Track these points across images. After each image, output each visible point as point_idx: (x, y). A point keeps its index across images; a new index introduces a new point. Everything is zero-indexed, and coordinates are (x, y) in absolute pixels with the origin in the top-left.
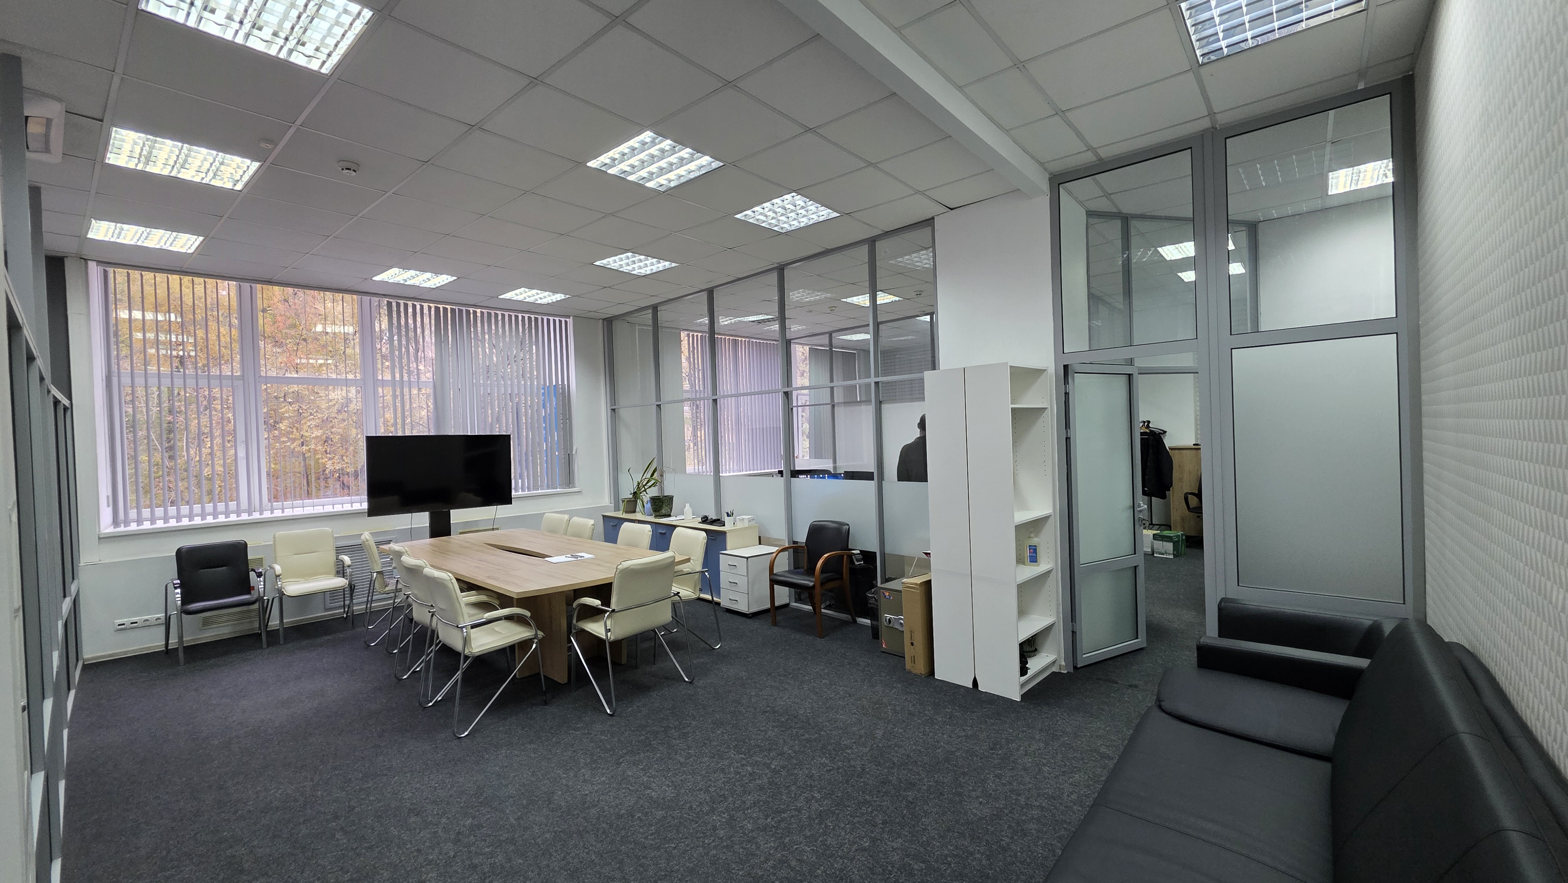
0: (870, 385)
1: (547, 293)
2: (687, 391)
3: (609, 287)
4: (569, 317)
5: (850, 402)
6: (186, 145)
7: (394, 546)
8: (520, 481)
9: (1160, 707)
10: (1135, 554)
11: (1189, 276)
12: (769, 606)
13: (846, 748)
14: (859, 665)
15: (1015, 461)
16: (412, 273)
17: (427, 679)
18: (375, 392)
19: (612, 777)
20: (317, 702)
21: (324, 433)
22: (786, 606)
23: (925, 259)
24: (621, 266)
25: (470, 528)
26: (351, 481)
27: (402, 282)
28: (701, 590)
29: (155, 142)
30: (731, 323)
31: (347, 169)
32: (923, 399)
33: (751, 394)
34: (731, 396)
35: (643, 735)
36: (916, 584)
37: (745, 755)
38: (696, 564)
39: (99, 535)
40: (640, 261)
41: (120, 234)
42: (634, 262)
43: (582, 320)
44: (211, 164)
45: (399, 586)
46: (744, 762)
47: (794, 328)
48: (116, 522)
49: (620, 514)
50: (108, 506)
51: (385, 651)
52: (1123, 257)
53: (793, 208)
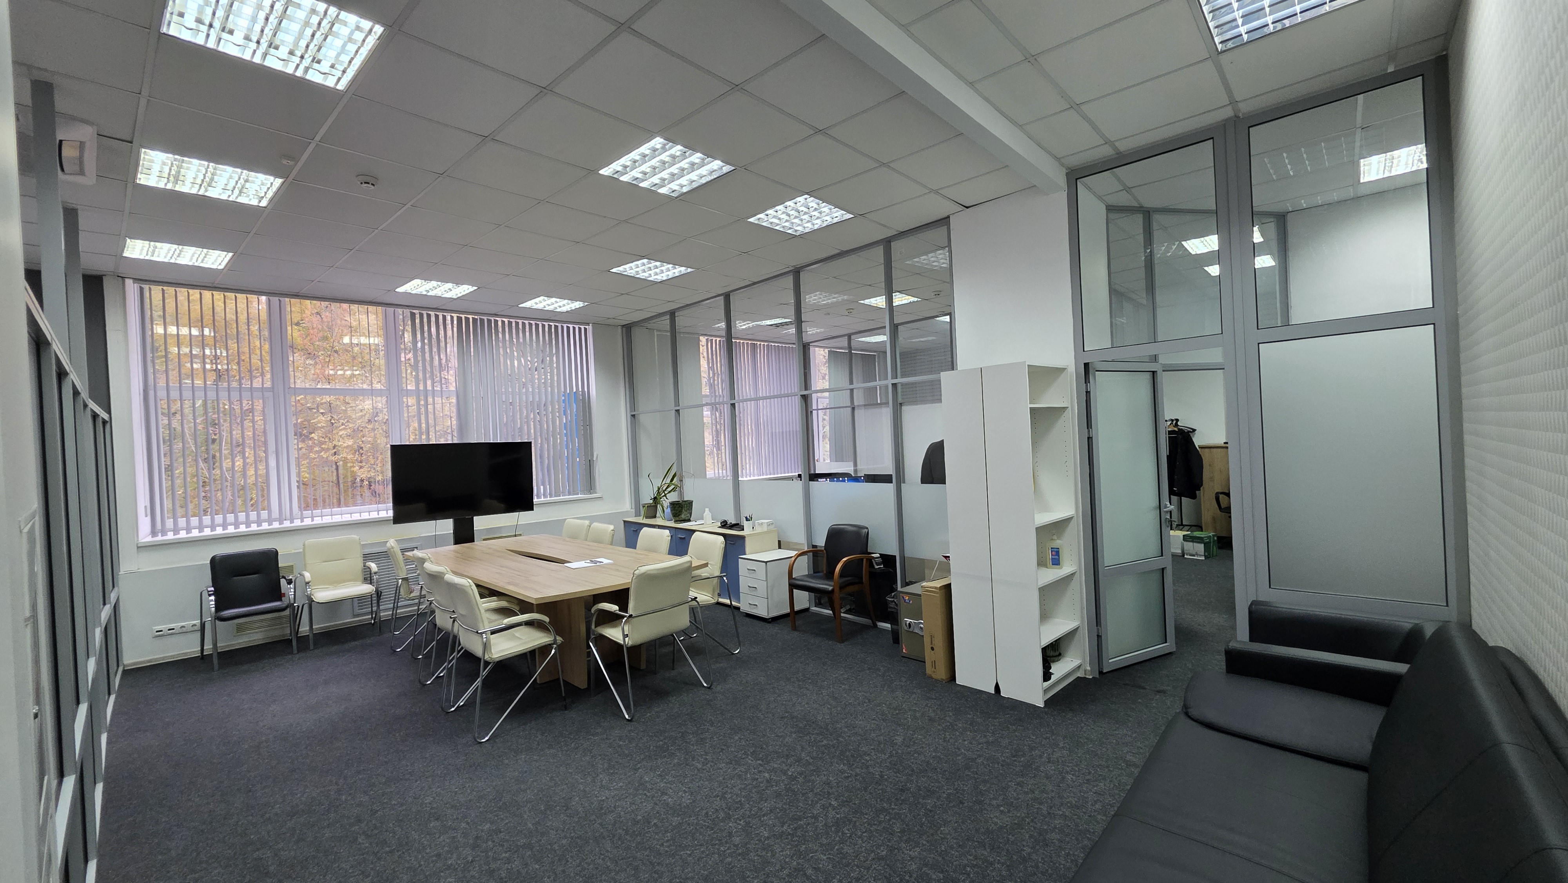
0: (887, 386)
1: (566, 301)
2: (706, 396)
3: (626, 294)
4: (588, 324)
5: (871, 404)
6: (211, 164)
7: (418, 553)
8: (542, 487)
9: (1187, 714)
10: (1162, 556)
11: (1214, 270)
12: (789, 611)
13: (865, 754)
14: (878, 670)
15: (1035, 463)
16: (434, 283)
17: (449, 685)
18: (400, 402)
19: (629, 783)
20: (343, 707)
21: (355, 443)
22: (807, 610)
23: (942, 259)
24: (637, 273)
25: (492, 535)
26: (379, 488)
27: (425, 293)
28: (719, 595)
29: (183, 161)
30: (749, 328)
31: (365, 183)
32: (940, 401)
33: (770, 398)
34: (750, 400)
35: (662, 741)
36: (936, 588)
37: (763, 761)
38: (714, 569)
39: (137, 544)
40: (656, 267)
41: (153, 252)
42: (650, 269)
43: (602, 327)
44: (237, 182)
45: (423, 593)
46: (761, 768)
47: (811, 331)
48: (154, 533)
49: (641, 520)
50: (146, 516)
51: (410, 657)
52: (1145, 252)
53: (805, 210)
